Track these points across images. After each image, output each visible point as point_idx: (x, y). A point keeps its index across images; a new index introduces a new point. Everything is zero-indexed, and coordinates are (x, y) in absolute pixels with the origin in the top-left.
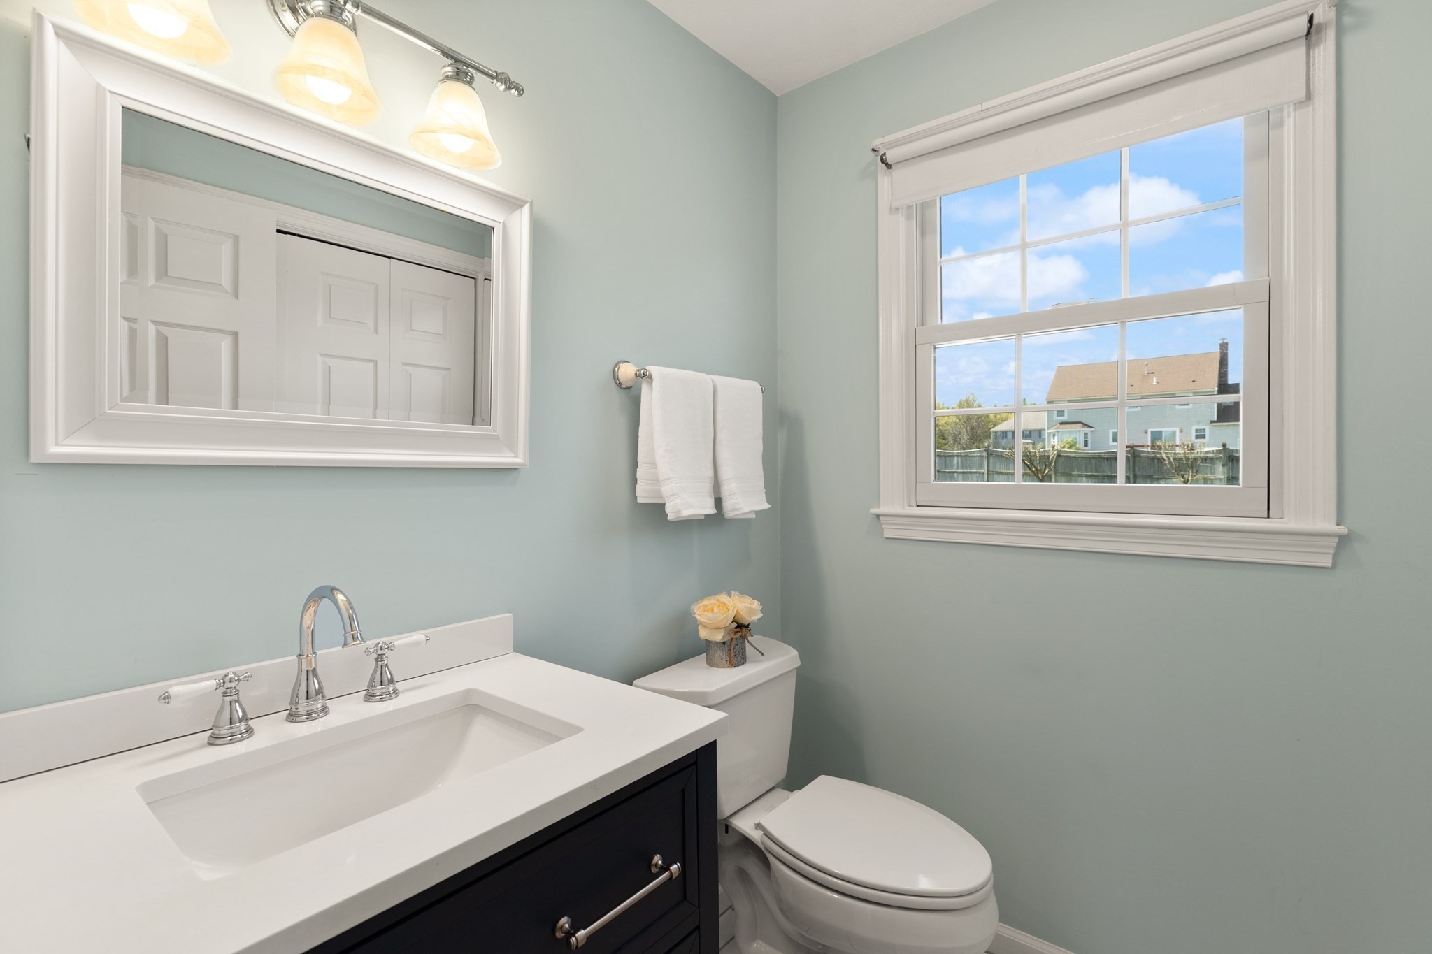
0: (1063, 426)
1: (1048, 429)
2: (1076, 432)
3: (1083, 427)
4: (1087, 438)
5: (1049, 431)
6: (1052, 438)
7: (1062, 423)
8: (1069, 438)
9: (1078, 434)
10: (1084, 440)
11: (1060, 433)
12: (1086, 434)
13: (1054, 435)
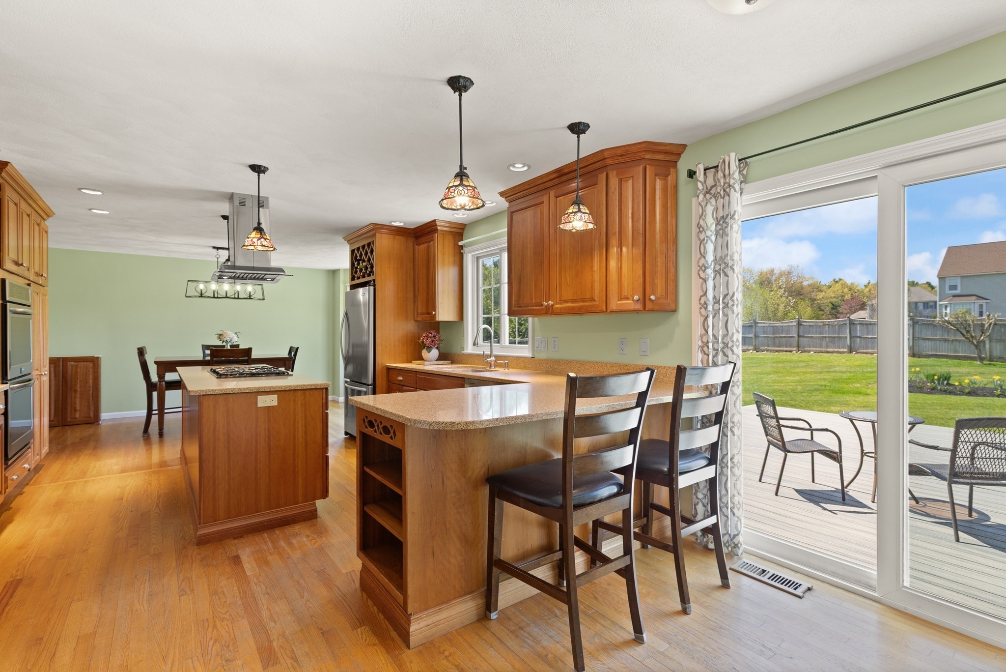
0: (956, 298)
1: (940, 301)
2: (970, 304)
3: (978, 300)
4: (982, 309)
5: (941, 303)
6: (944, 309)
7: (954, 296)
8: (960, 310)
9: (973, 305)
10: (978, 310)
11: (952, 305)
12: (981, 306)
13: (946, 307)
